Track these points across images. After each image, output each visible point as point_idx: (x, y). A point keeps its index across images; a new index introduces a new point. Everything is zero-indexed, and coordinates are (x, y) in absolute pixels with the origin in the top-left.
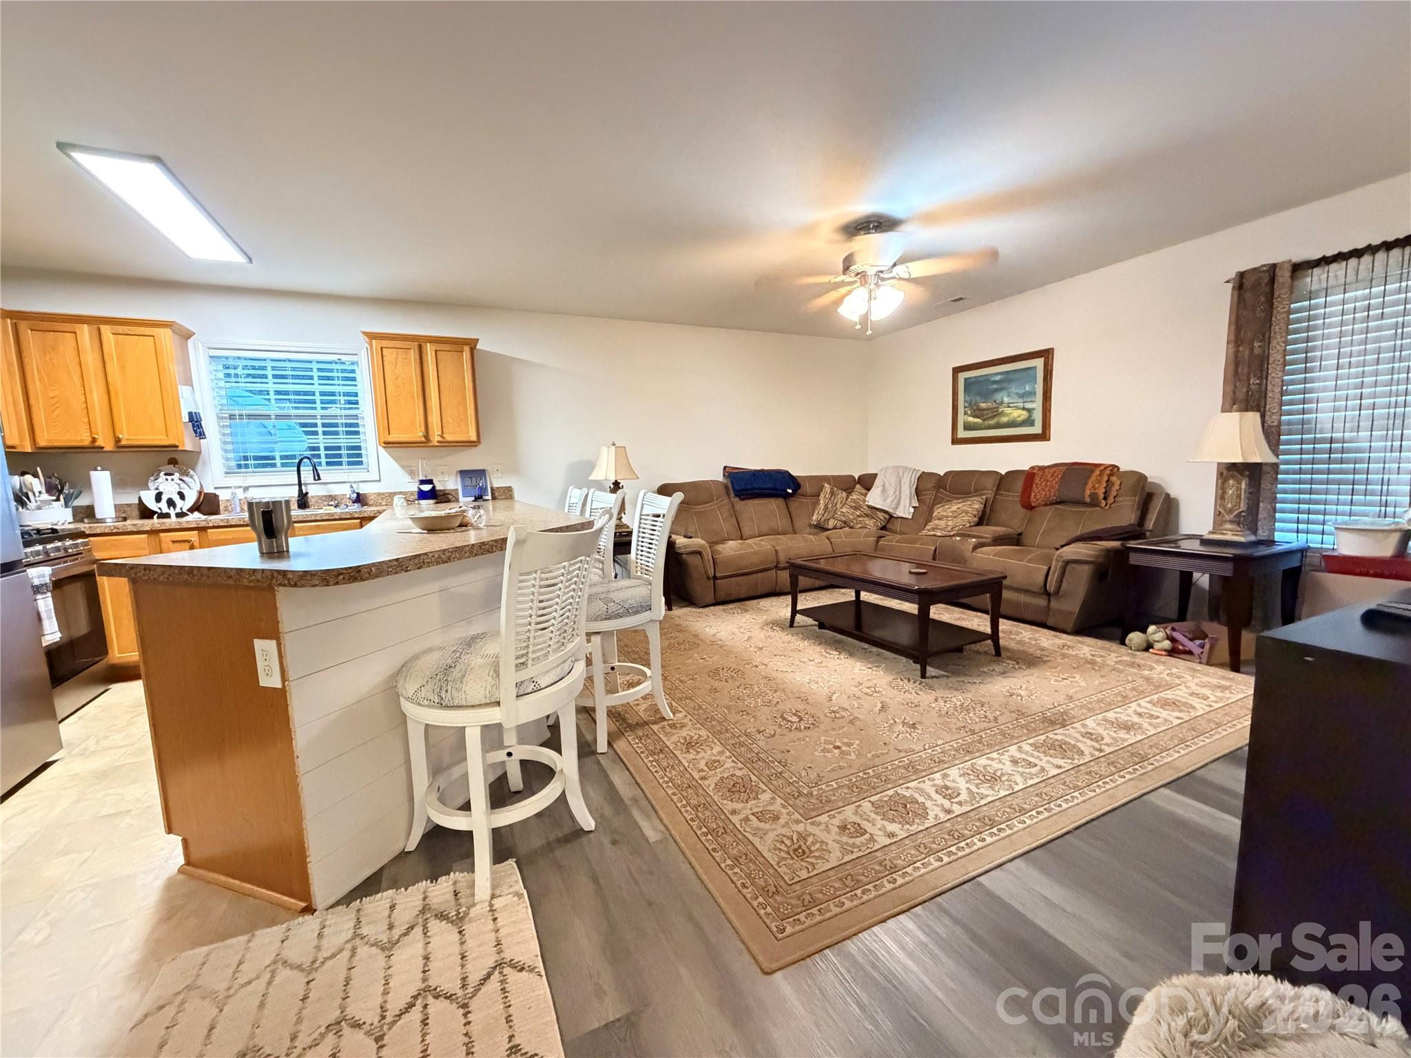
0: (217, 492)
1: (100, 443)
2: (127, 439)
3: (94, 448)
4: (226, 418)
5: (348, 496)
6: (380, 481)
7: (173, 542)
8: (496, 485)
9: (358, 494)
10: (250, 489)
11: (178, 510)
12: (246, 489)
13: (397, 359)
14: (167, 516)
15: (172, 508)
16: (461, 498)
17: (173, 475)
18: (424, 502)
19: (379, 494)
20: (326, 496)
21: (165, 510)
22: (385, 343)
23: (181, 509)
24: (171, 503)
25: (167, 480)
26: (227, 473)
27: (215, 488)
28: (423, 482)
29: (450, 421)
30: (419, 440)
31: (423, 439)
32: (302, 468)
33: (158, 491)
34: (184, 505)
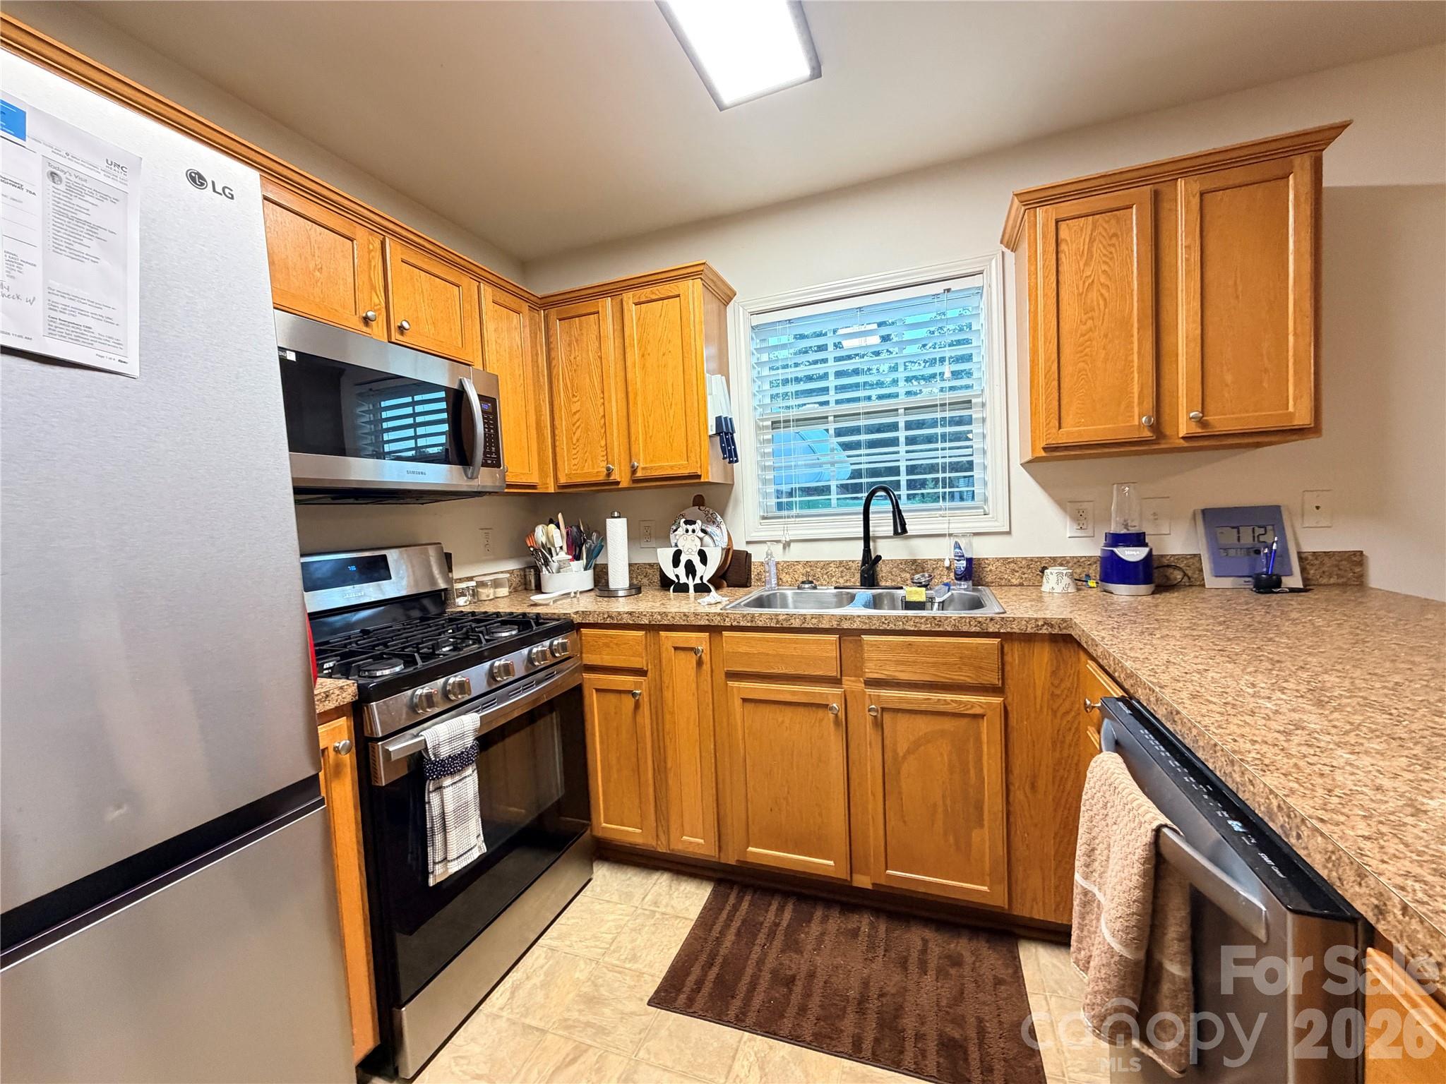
0: (750, 549)
1: (616, 476)
2: (643, 469)
3: (608, 485)
4: (767, 427)
5: (947, 563)
6: (1009, 533)
7: (676, 648)
8: (1308, 548)
9: (970, 561)
10: (793, 545)
11: (698, 581)
12: (787, 545)
13: (1092, 241)
14: (683, 588)
15: (690, 577)
16: (1210, 581)
17: (694, 523)
18: (1122, 591)
19: (1006, 561)
20: (906, 562)
21: (683, 580)
22: (1067, 208)
23: (701, 578)
24: (690, 569)
25: (687, 531)
26: (764, 518)
27: (748, 543)
28: (1117, 539)
29: (1229, 378)
30: (1135, 435)
31: (1147, 434)
32: (872, 508)
33: (676, 549)
34: (706, 572)
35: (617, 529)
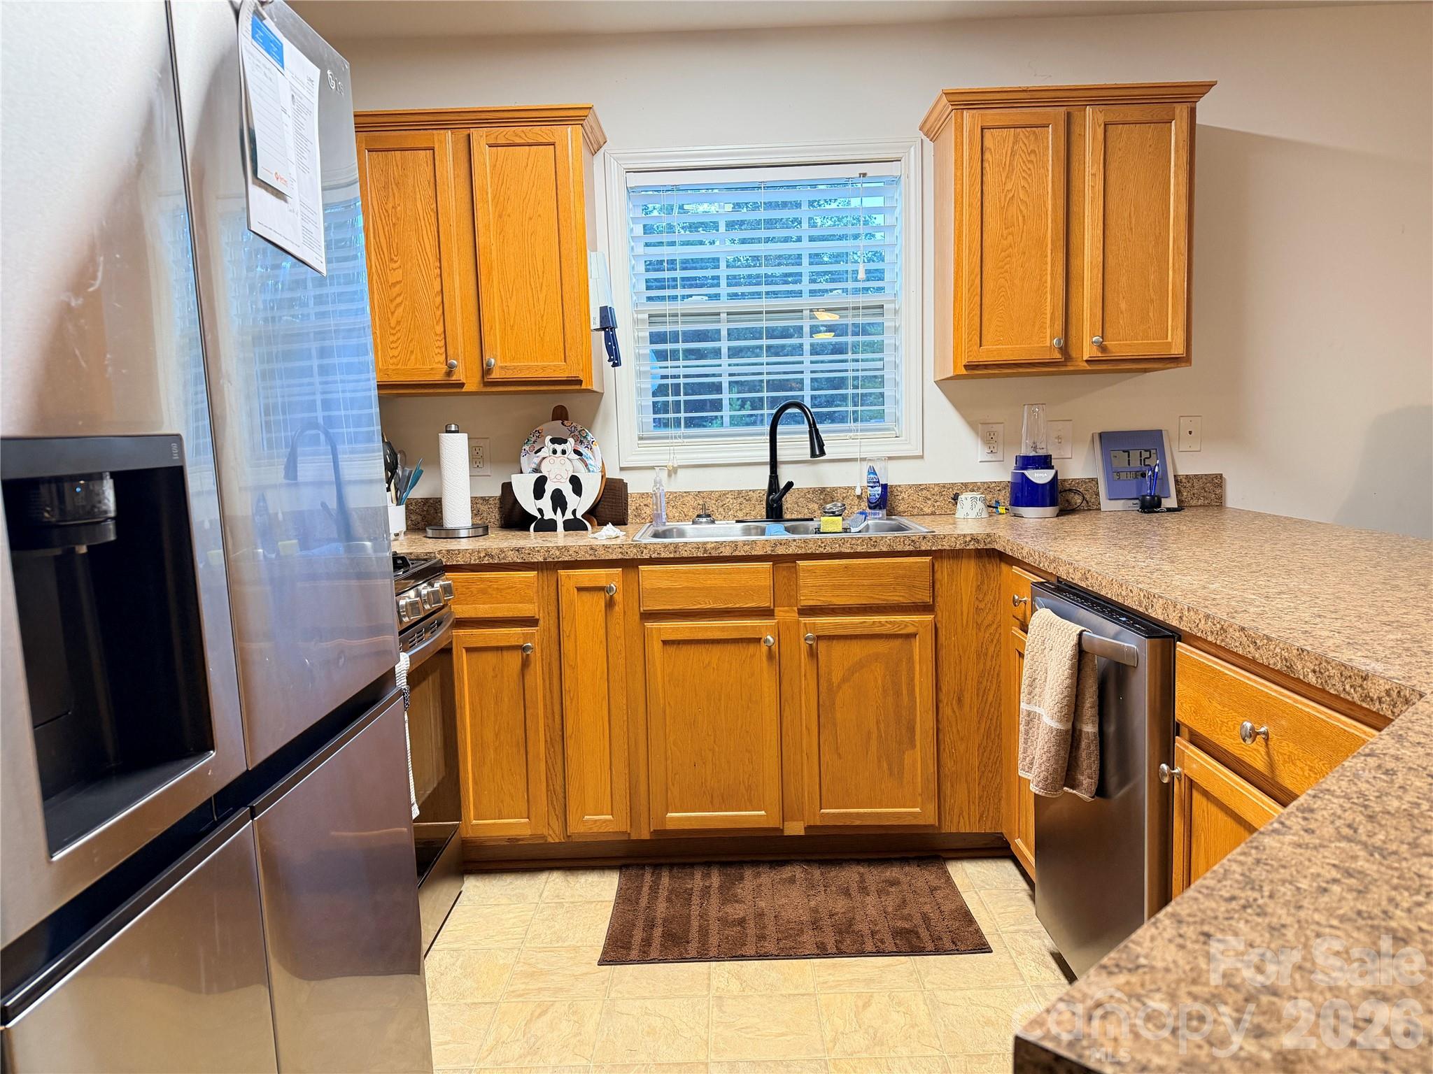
0: (626, 477)
1: (459, 376)
2: (502, 368)
3: (449, 386)
5: (858, 492)
6: (922, 457)
7: (580, 589)
9: (885, 487)
10: (680, 472)
11: (569, 516)
12: (673, 472)
13: (1013, 154)
14: (550, 526)
15: (559, 510)
16: (1106, 504)
17: (565, 441)
18: (1030, 513)
19: (919, 488)
20: (814, 490)
21: (549, 515)
22: (993, 116)
23: (574, 512)
24: (559, 501)
25: (555, 452)
26: (641, 438)
27: (622, 469)
28: (1028, 462)
29: (1123, 306)
30: (1047, 357)
31: (1057, 355)
32: (780, 428)
33: (539, 475)
34: (579, 505)
35: (455, 447)
